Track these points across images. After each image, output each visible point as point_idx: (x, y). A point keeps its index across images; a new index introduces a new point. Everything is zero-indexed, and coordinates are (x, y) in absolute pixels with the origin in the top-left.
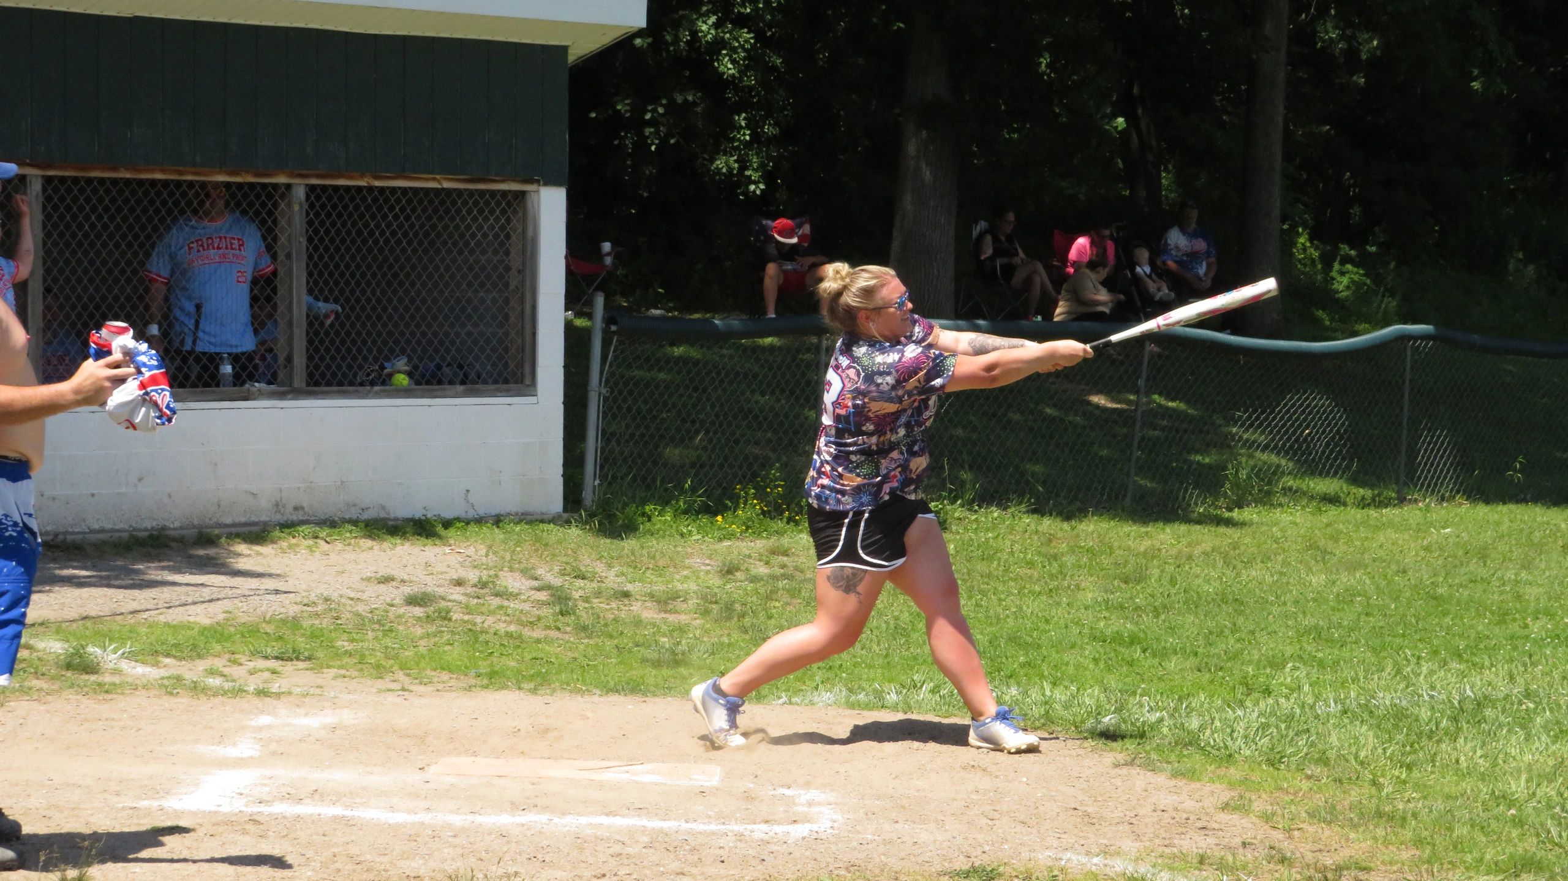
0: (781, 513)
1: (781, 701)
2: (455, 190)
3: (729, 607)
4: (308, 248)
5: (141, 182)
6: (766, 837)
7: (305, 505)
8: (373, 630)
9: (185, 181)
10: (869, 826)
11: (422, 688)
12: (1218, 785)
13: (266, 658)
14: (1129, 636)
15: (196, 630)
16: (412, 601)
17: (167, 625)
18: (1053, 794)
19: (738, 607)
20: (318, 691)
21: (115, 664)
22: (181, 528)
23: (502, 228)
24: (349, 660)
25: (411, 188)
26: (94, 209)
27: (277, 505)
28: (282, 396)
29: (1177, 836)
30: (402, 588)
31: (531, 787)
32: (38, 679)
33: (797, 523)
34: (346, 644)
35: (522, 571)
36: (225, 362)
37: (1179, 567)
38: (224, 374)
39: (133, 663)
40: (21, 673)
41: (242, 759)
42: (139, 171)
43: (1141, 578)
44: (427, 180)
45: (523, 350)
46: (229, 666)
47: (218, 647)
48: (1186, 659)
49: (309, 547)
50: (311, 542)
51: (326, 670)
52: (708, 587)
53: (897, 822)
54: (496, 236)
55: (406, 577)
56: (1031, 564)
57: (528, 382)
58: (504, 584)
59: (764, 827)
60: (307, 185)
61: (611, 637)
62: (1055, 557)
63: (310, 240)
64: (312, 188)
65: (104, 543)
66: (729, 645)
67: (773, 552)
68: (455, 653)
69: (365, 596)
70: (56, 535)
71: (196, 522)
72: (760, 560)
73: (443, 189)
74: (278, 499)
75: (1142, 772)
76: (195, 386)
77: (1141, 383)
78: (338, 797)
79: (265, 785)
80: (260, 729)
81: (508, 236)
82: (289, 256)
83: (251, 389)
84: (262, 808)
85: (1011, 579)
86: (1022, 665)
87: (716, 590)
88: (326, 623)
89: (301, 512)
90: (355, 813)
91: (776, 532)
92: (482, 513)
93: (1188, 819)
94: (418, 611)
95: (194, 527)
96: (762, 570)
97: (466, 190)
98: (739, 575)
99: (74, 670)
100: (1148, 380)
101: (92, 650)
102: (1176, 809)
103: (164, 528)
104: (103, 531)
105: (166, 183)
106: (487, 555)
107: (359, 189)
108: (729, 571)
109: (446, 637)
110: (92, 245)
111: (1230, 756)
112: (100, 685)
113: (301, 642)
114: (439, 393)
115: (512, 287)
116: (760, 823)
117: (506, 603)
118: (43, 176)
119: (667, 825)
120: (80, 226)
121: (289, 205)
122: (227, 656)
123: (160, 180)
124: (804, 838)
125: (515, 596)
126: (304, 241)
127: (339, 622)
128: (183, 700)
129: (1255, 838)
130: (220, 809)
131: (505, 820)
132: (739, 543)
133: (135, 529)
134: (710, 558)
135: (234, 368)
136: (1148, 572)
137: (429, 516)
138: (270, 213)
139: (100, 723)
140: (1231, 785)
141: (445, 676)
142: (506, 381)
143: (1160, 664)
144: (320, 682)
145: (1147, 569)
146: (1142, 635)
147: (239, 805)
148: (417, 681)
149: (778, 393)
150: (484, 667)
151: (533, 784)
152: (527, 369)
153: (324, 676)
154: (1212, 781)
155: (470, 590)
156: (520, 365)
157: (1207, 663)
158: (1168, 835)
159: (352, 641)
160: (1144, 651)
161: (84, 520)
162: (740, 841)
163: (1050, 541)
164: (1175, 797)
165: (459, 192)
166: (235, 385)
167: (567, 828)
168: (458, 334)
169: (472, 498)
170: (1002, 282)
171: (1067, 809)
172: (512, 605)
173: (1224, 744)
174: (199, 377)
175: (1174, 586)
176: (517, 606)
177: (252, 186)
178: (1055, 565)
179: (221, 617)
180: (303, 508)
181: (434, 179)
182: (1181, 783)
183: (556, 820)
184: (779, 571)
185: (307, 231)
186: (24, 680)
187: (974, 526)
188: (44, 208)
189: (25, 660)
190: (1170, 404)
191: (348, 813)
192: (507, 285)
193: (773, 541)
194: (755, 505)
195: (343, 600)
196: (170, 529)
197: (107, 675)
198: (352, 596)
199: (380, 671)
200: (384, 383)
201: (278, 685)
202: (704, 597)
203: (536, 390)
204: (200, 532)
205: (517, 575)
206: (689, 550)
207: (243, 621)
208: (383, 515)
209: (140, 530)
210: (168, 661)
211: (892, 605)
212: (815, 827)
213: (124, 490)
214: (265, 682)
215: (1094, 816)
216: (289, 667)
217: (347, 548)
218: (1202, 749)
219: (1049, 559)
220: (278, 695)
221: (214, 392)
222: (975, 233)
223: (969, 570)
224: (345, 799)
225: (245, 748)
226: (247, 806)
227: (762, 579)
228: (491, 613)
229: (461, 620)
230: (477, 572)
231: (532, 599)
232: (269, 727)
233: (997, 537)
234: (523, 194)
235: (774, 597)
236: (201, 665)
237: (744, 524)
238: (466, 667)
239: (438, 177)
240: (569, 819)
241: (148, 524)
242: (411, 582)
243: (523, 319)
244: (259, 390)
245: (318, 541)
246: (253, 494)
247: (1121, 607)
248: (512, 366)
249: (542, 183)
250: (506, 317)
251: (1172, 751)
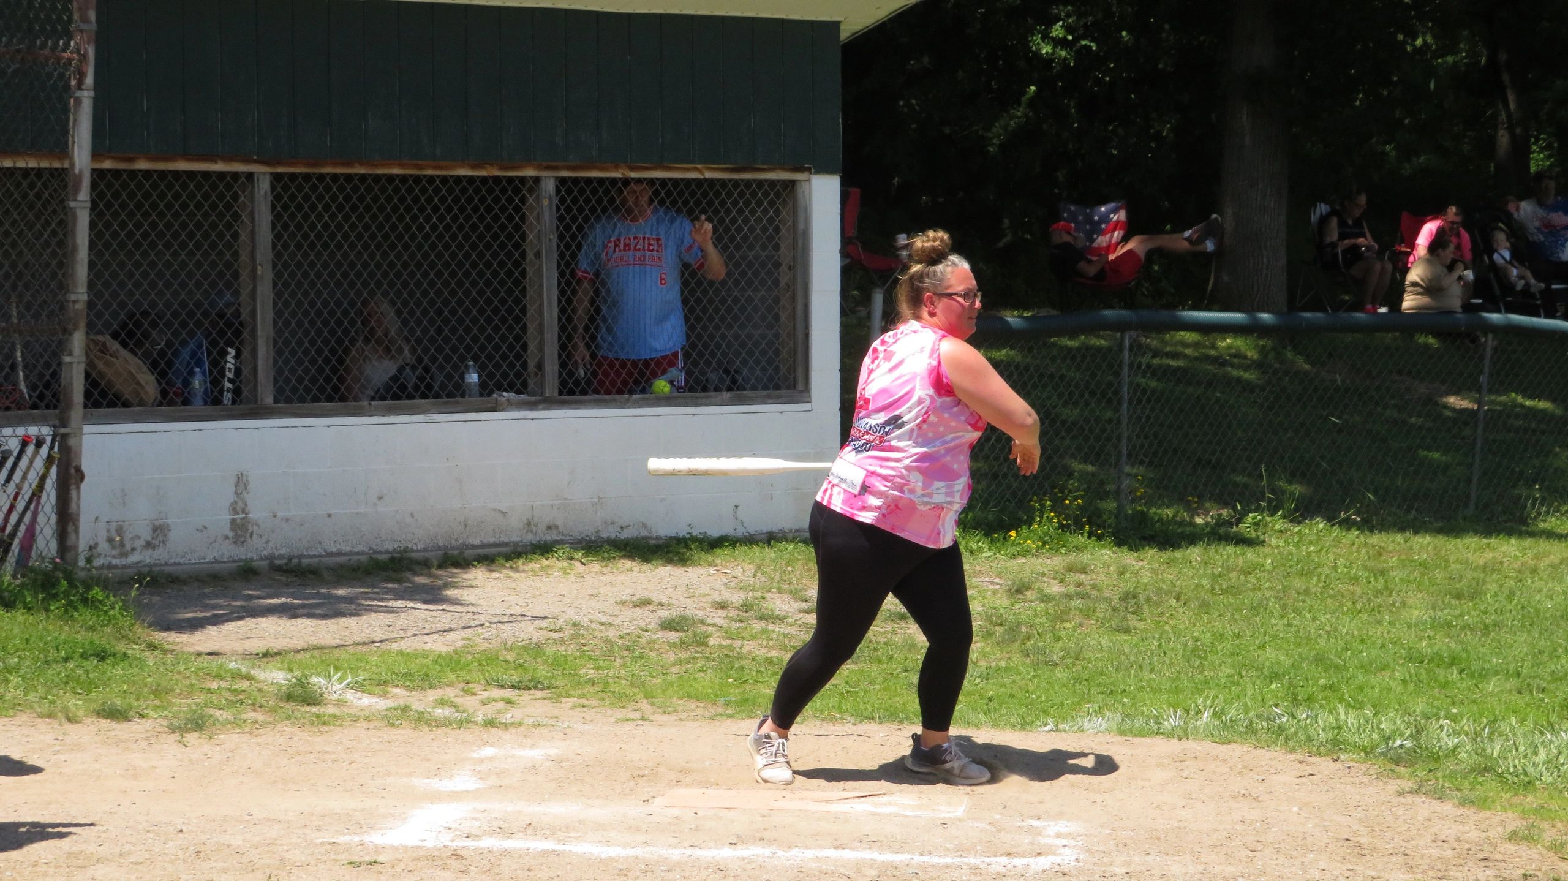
0: (1082, 528)
1: (1047, 728)
2: (718, 180)
3: (1013, 631)
4: (558, 246)
5: (377, 178)
6: (1004, 870)
7: (559, 523)
8: (623, 657)
9: (425, 176)
10: (1117, 858)
11: (665, 718)
12: (1510, 814)
13: (503, 687)
14: (1449, 656)
15: (431, 658)
16: (668, 625)
17: (400, 653)
18: (1326, 823)
19: (1024, 629)
20: (553, 722)
21: (340, 695)
22: (425, 550)
23: (771, 221)
24: (591, 689)
25: (670, 179)
26: (327, 208)
27: (529, 524)
28: (532, 406)
29: (1454, 868)
30: (659, 612)
31: (761, 819)
32: (255, 711)
33: (1100, 538)
34: (592, 671)
35: (791, 592)
36: (471, 371)
37: (1520, 581)
38: (470, 383)
39: (359, 694)
40: (238, 705)
41: (457, 792)
42: (376, 166)
43: (1475, 594)
44: (688, 170)
45: (795, 352)
46: (462, 696)
47: (452, 676)
48: (1507, 679)
49: (564, 570)
50: (565, 564)
51: (563, 700)
52: (995, 608)
53: (1148, 854)
54: (764, 229)
55: (664, 600)
56: (1355, 580)
57: (800, 387)
58: (771, 606)
59: (1004, 860)
60: (557, 178)
61: (880, 661)
62: (1382, 572)
63: (561, 237)
64: (562, 181)
65: (341, 566)
66: (1007, 669)
67: (1070, 569)
68: (707, 680)
69: (617, 621)
70: (290, 559)
71: (441, 544)
72: (1055, 578)
73: (706, 180)
74: (530, 518)
75: (1428, 801)
76: (437, 396)
77: (1483, 379)
78: (551, 831)
79: (475, 819)
80: (481, 761)
81: (777, 230)
82: (538, 255)
83: (499, 399)
84: (471, 843)
85: (1331, 596)
86: (1325, 688)
87: (1002, 611)
88: (572, 649)
89: (555, 532)
90: (567, 848)
91: (1076, 547)
92: (752, 531)
93: (1470, 850)
94: (674, 636)
95: (439, 548)
96: (1055, 588)
97: (730, 180)
98: (1029, 594)
99: (296, 701)
100: (1491, 375)
101: (316, 680)
102: (1458, 840)
103: (407, 550)
104: (340, 554)
105: (404, 179)
106: (755, 576)
107: (614, 181)
108: (1018, 590)
109: (701, 663)
110: (326, 246)
111: (1529, 783)
112: (318, 716)
113: (542, 671)
114: (704, 401)
115: (782, 284)
116: (1001, 855)
117: (771, 627)
118: (272, 174)
119: (898, 858)
120: (313, 227)
121: (538, 199)
122: (461, 685)
123: (397, 175)
124: (1044, 871)
125: (782, 619)
126: (554, 237)
127: (586, 649)
128: (403, 732)
129: (1540, 870)
130: (424, 844)
131: (726, 853)
132: (1033, 560)
133: (375, 552)
134: (999, 576)
135: (480, 377)
136: (1484, 588)
137: (694, 534)
138: (517, 209)
139: (312, 756)
140: (1524, 815)
141: (692, 704)
142: (777, 387)
143: (1477, 686)
144: (556, 712)
145: (1483, 585)
146: (1464, 655)
147: (445, 839)
148: (660, 710)
149: (1087, 395)
150: (735, 693)
151: (763, 816)
152: (800, 371)
153: (562, 705)
154: (1504, 809)
155: (733, 613)
156: (792, 369)
157: (1529, 685)
158: (1444, 868)
159: (598, 668)
160: (1461, 672)
161: (320, 543)
162: (975, 874)
163: (1380, 555)
164: (1461, 827)
165: (723, 183)
166: (481, 395)
167: (791, 862)
168: (723, 337)
169: (740, 514)
170: (1343, 270)
171: (1338, 840)
172: (777, 629)
173: (1524, 770)
174: (443, 387)
175: (1511, 602)
176: (782, 630)
177: (497, 180)
178: (1381, 581)
179: (459, 644)
180: (557, 527)
181: (696, 169)
182: (1468, 811)
183: (780, 853)
184: (1072, 589)
185: (558, 228)
186: (239, 713)
187: (1296, 539)
188: (274, 207)
189: (244, 691)
190: (1528, 403)
191: (560, 847)
192: (776, 282)
193: (1072, 557)
194: (1052, 518)
195: (593, 626)
196: (413, 551)
197: (329, 706)
198: (603, 621)
199: (622, 700)
200: (643, 391)
201: (510, 715)
202: (989, 619)
203: (810, 396)
204: (446, 553)
205: (786, 597)
206: (978, 568)
207: (483, 648)
208: (644, 533)
209: (380, 552)
210: (396, 691)
211: (1194, 625)
212: (1058, 860)
213: (362, 510)
214: (498, 712)
215: (1366, 846)
216: (526, 696)
217: (604, 569)
218: (1500, 775)
219: (1375, 575)
220: (506, 726)
221: (458, 403)
222: (1314, 218)
223: (1284, 587)
224: (559, 833)
225: (464, 781)
226: (452, 841)
227: (1054, 599)
228: (753, 637)
229: (719, 645)
230: (742, 595)
231: (799, 622)
232: (491, 759)
233: (1320, 550)
234: (793, 183)
235: (1065, 617)
236: (432, 695)
237: (1040, 539)
238: (716, 696)
239: (699, 166)
240: (795, 852)
241: (389, 546)
242: (669, 605)
243: (794, 319)
244: (508, 400)
245: (573, 562)
246: (502, 512)
247: (1449, 625)
248: (783, 370)
249: (813, 170)
250: (777, 318)
251: (1465, 778)
